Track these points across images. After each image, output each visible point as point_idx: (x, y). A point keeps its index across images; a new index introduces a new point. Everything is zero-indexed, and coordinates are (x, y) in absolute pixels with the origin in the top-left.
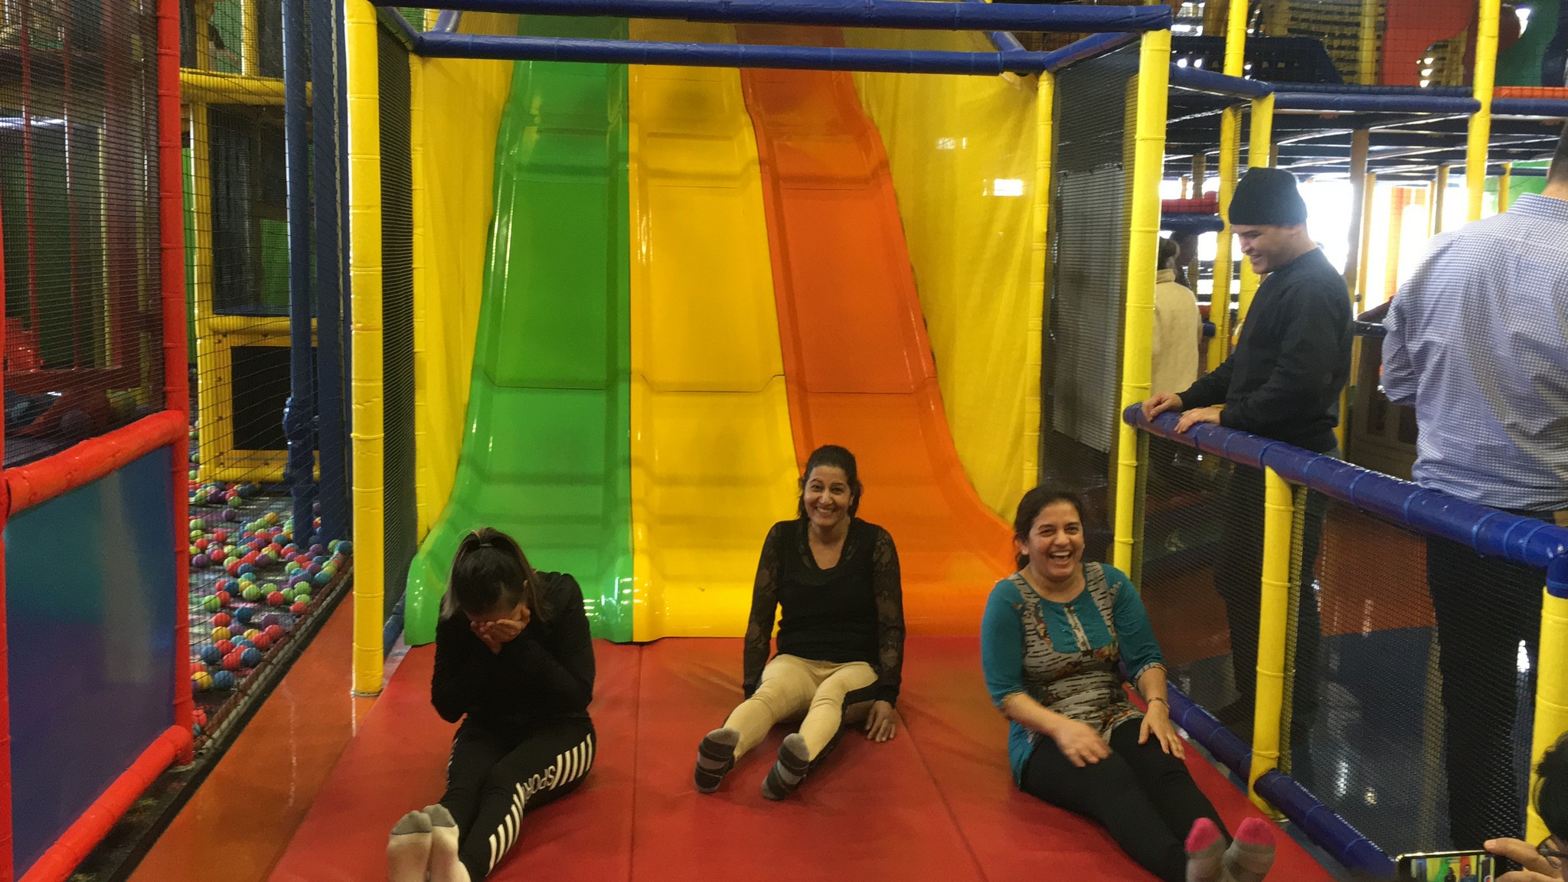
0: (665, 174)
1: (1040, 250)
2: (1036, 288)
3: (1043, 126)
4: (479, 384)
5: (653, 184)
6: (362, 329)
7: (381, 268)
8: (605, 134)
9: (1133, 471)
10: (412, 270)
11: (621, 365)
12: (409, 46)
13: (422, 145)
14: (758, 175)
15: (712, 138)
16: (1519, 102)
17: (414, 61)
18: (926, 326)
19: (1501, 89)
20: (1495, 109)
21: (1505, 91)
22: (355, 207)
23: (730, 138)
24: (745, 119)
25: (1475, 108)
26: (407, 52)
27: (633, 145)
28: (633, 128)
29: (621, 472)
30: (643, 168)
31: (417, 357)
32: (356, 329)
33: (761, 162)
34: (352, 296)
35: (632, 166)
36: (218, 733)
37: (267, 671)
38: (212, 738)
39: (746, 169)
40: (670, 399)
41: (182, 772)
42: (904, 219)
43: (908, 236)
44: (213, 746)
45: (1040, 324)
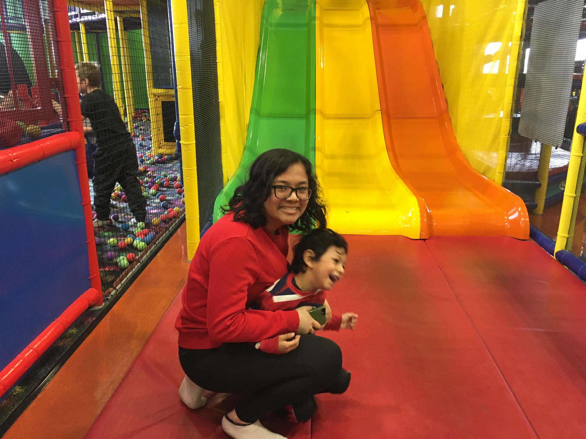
0: (331, 26)
4: (253, 116)
5: (325, 29)
7: (189, 57)
8: (306, 10)
9: (580, 159)
10: (217, 63)
11: (312, 106)
13: (219, 2)
14: (370, 24)
15: (350, 10)
18: (443, 88)
23: (357, 10)
27: (318, 14)
28: (318, 7)
29: (311, 153)
30: (321, 23)
32: (180, 89)
33: (371, 19)
34: (177, 72)
35: (317, 22)
36: (120, 285)
37: (153, 248)
38: (116, 289)
39: (364, 22)
40: (332, 122)
41: (95, 310)
42: (433, 41)
43: (435, 48)
44: (116, 293)
45: (513, 82)
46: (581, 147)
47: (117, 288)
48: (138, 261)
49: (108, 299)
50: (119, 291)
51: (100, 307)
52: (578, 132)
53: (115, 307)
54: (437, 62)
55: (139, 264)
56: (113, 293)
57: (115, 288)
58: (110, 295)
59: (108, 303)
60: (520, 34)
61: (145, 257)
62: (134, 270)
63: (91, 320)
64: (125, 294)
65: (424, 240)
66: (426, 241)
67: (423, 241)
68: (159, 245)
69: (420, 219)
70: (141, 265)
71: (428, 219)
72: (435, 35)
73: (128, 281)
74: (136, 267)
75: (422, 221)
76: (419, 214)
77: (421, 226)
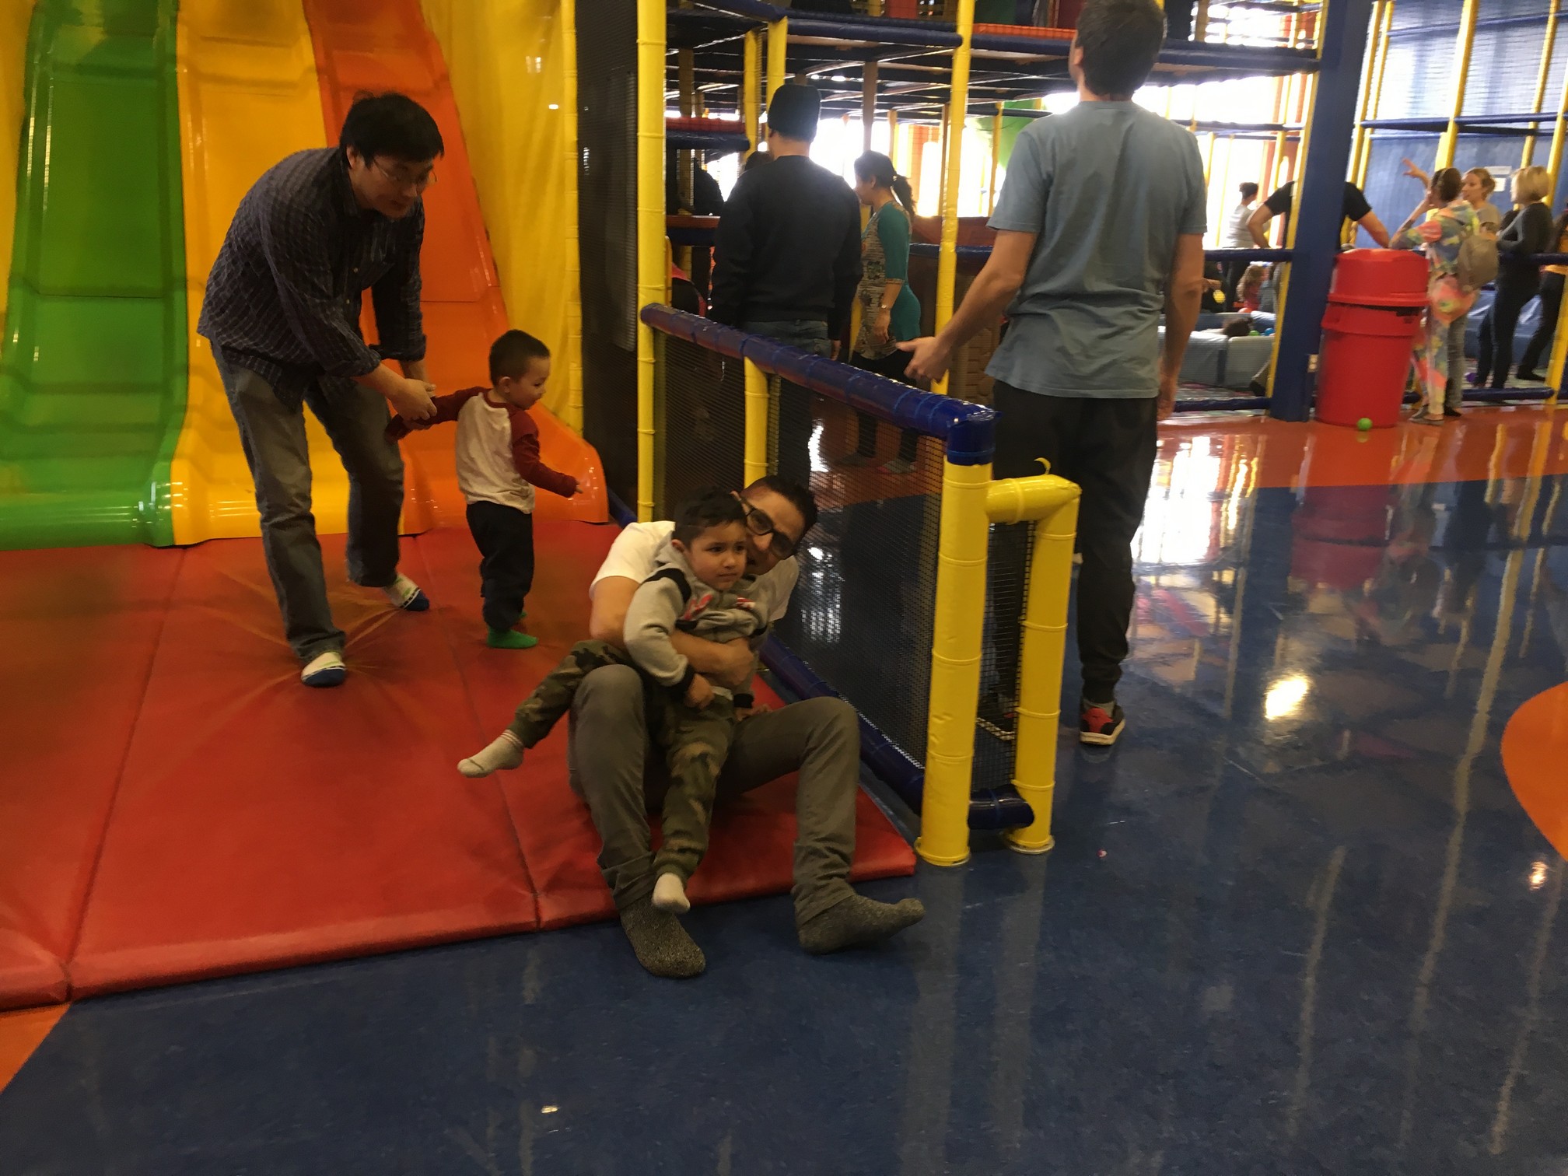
0: (219, 80)
1: (572, 159)
2: (571, 197)
4: (19, 292)
5: (205, 88)
8: (152, 36)
9: (651, 367)
11: (177, 271)
14: (317, 84)
15: (269, 44)
16: (994, 39)
18: (488, 238)
19: (979, 26)
20: (975, 44)
21: (983, 28)
23: (287, 46)
24: (302, 26)
25: (958, 42)
27: (182, 47)
28: (182, 31)
30: (194, 73)
33: (320, 70)
35: (182, 70)
39: (302, 78)
46: (650, 347)
60: (576, 139)
65: (414, 536)
66: (419, 538)
67: (411, 538)
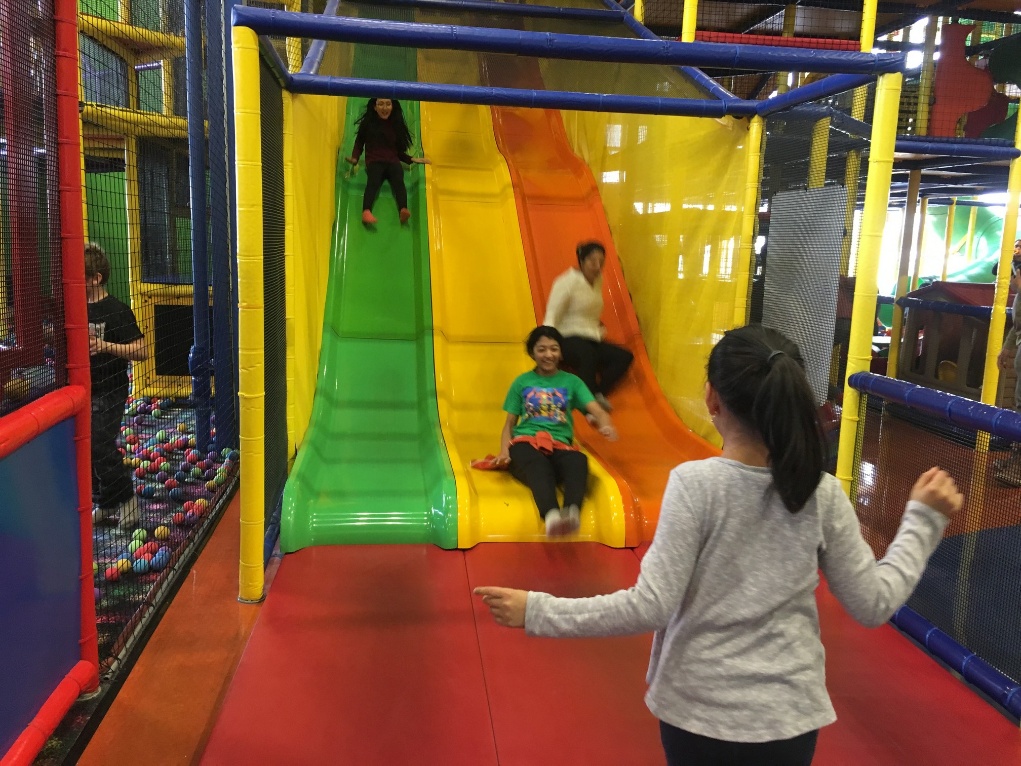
0: (450, 193)
3: (752, 157)
4: (328, 336)
5: (441, 197)
6: (248, 307)
7: (262, 257)
9: (855, 424)
10: (284, 257)
11: (426, 322)
12: (283, 84)
13: (291, 161)
14: (512, 194)
15: (478, 169)
17: (286, 95)
22: (241, 206)
23: (491, 170)
24: (500, 157)
25: (1017, 154)
26: (281, 88)
29: (431, 401)
30: (435, 186)
31: (287, 322)
32: (243, 307)
33: (514, 185)
34: (239, 280)
35: (429, 187)
36: (123, 652)
37: (170, 577)
38: (118, 659)
39: (504, 190)
40: (460, 348)
41: (87, 702)
42: (611, 226)
43: (615, 237)
44: (118, 667)
45: (745, 302)
46: (856, 407)
47: (120, 656)
48: (148, 604)
49: (107, 679)
50: (123, 662)
51: (95, 695)
52: (850, 385)
53: (122, 694)
54: (619, 259)
55: (151, 609)
56: (114, 666)
57: (116, 658)
58: (110, 671)
59: (107, 686)
60: (752, 234)
61: (159, 595)
62: (144, 620)
63: (83, 720)
64: (136, 667)
65: (632, 549)
66: (636, 550)
67: (630, 550)
68: (180, 571)
69: (623, 515)
70: (155, 611)
71: (635, 514)
72: (614, 217)
73: (135, 642)
74: (147, 615)
75: (627, 518)
76: (622, 506)
77: (627, 525)
